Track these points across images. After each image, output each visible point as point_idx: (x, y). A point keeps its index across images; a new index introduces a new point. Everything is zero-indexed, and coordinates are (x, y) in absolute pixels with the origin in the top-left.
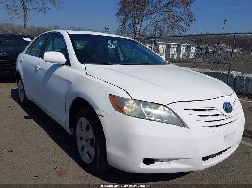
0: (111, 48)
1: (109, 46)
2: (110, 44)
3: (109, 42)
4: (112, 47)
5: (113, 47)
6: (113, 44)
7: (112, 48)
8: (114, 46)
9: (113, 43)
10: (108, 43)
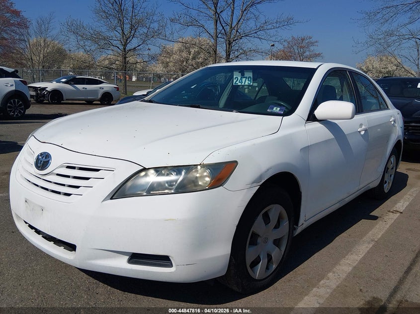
0: (240, 84)
1: (236, 81)
2: (239, 78)
3: (237, 75)
4: (242, 82)
5: (245, 83)
6: (246, 78)
7: (243, 84)
8: (247, 82)
9: (245, 76)
10: (234, 77)
